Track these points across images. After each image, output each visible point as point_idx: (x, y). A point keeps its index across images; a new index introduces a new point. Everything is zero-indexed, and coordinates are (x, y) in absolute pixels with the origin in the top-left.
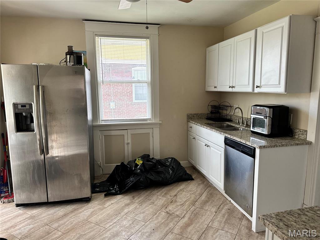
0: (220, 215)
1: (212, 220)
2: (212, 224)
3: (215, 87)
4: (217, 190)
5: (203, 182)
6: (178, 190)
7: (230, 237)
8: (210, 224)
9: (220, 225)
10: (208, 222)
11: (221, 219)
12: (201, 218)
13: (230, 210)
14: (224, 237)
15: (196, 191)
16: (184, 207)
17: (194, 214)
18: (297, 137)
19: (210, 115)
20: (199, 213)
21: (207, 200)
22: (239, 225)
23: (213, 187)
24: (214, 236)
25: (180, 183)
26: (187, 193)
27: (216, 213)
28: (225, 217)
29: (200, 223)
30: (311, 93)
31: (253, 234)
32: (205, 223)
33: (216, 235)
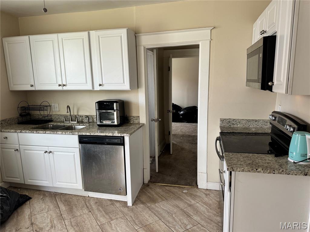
0: (96, 212)
1: (96, 219)
2: (100, 222)
3: (32, 86)
4: (67, 195)
5: (44, 195)
6: (27, 217)
7: (123, 220)
8: (98, 223)
9: (106, 218)
10: (95, 223)
11: (101, 214)
12: (85, 225)
13: (98, 203)
14: (120, 223)
15: (47, 207)
16: (56, 227)
17: (75, 225)
18: (132, 122)
19: (20, 119)
20: (79, 222)
21: (69, 208)
22: (117, 208)
23: (58, 194)
24: (114, 228)
25: (19, 210)
26: (42, 215)
27: (90, 212)
28: (101, 210)
29: (91, 228)
30: (139, 89)
31: (132, 208)
32: (94, 226)
33: (113, 226)
